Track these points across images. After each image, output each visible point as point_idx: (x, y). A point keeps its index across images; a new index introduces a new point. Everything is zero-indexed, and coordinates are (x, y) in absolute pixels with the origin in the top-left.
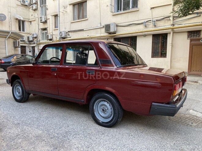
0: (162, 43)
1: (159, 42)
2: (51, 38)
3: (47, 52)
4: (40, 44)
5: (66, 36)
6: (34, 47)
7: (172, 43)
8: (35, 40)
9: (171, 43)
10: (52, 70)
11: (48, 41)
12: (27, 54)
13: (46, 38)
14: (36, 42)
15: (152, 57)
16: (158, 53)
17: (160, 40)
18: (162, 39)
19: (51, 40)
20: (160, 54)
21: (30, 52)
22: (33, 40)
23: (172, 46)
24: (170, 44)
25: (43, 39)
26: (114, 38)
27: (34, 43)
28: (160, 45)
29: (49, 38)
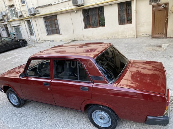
0: (127, 10)
1: (124, 10)
2: (21, 15)
3: (20, 28)
4: (11, 21)
5: (35, 13)
6: (6, 25)
7: (136, 10)
8: (5, 18)
9: (135, 10)
10: (44, 84)
11: (18, 18)
12: (2, 36)
13: (15, 15)
14: (6, 20)
15: (119, 25)
16: (124, 20)
17: (125, 8)
18: (127, 6)
19: (21, 16)
20: (126, 21)
21: (3, 30)
22: (3, 18)
23: (136, 12)
24: (135, 11)
25: (13, 16)
26: (82, 10)
27: (5, 22)
28: (125, 13)
29: (19, 15)
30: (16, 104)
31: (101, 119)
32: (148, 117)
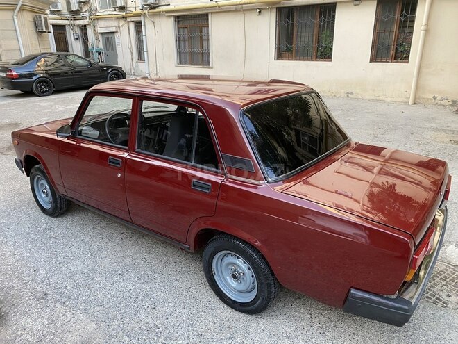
0: (401, 21)
1: (393, 22)
2: (123, 4)
3: (117, 40)
4: (97, 19)
5: (157, 2)
6: (85, 26)
7: (427, 25)
8: (85, 8)
9: (424, 24)
10: (110, 162)
11: (115, 13)
13: (109, 4)
14: (87, 14)
15: (371, 61)
16: (388, 49)
17: (398, 15)
18: (402, 11)
19: (122, 8)
20: (392, 53)
21: (77, 39)
22: (81, 8)
23: (427, 31)
24: (423, 28)
25: (104, 7)
26: (277, 8)
27: (84, 18)
28: (395, 27)
29: (119, 5)
30: (47, 207)
31: (234, 276)
32: (353, 291)
